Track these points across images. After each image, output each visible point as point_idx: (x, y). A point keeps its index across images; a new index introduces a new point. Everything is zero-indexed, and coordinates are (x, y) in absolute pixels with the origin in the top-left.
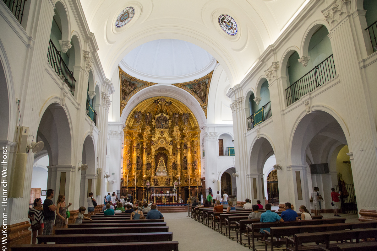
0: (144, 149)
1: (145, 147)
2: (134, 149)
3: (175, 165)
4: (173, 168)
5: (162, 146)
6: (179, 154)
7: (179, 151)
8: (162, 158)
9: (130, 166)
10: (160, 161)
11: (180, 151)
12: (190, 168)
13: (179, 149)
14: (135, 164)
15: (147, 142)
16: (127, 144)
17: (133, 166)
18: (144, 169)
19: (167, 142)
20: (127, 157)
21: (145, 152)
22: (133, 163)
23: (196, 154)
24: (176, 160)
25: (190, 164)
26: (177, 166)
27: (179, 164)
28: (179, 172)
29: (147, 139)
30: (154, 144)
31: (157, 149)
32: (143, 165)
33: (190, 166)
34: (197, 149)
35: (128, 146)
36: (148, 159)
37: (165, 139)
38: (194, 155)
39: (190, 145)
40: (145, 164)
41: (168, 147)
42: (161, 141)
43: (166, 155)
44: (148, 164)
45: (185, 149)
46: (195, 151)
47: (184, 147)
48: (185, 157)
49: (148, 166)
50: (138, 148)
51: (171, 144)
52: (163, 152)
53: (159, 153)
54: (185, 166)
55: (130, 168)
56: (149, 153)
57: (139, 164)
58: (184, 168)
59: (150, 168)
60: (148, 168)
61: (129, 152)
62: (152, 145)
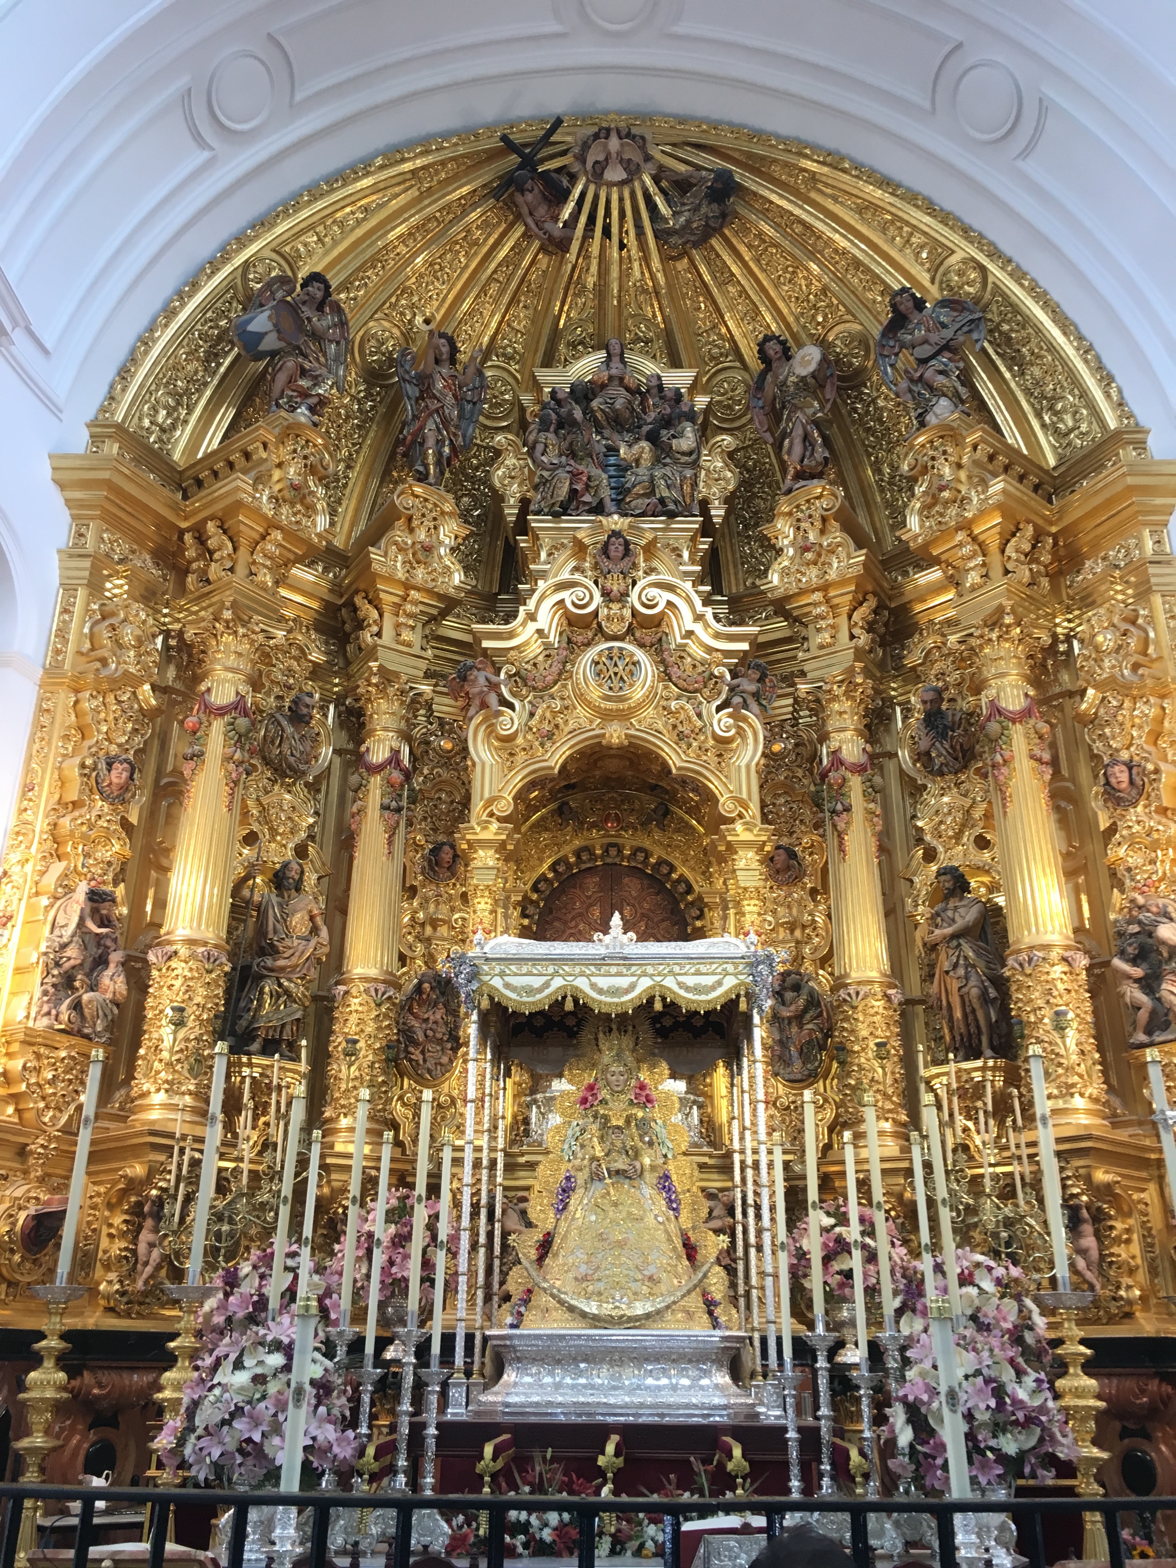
1: (379, 756)
2: (197, 735)
4: (779, 1061)
5: (615, 734)
9: (116, 985)
11: (873, 791)
12: (1065, 1013)
13: (859, 769)
14: (201, 949)
15: (412, 688)
16: (104, 662)
17: (161, 987)
18: (344, 1044)
19: (679, 673)
20: (66, 842)
21: (384, 807)
22: (170, 943)
23: (1139, 809)
24: (809, 937)
25: (1055, 954)
26: (845, 1000)
27: (870, 982)
28: (889, 1106)
29: (416, 650)
30: (512, 707)
31: (552, 768)
32: (342, 988)
33: (1069, 991)
34: (1156, 736)
35: (110, 698)
36: (435, 928)
37: (660, 640)
38: (1112, 830)
39: (1031, 693)
40: (375, 980)
41: (695, 744)
42: (600, 655)
43: (682, 888)
44: (418, 989)
45: (942, 774)
46: (1124, 768)
47: (928, 753)
48: (947, 885)
49: (416, 1016)
50: (292, 759)
51: (737, 700)
52: (640, 849)
53: (578, 854)
54: (962, 997)
55: (116, 1011)
56: (443, 844)
57: (271, 970)
58: (951, 1029)
59: (449, 1045)
60: (416, 1043)
61: (125, 775)
62: (471, 719)
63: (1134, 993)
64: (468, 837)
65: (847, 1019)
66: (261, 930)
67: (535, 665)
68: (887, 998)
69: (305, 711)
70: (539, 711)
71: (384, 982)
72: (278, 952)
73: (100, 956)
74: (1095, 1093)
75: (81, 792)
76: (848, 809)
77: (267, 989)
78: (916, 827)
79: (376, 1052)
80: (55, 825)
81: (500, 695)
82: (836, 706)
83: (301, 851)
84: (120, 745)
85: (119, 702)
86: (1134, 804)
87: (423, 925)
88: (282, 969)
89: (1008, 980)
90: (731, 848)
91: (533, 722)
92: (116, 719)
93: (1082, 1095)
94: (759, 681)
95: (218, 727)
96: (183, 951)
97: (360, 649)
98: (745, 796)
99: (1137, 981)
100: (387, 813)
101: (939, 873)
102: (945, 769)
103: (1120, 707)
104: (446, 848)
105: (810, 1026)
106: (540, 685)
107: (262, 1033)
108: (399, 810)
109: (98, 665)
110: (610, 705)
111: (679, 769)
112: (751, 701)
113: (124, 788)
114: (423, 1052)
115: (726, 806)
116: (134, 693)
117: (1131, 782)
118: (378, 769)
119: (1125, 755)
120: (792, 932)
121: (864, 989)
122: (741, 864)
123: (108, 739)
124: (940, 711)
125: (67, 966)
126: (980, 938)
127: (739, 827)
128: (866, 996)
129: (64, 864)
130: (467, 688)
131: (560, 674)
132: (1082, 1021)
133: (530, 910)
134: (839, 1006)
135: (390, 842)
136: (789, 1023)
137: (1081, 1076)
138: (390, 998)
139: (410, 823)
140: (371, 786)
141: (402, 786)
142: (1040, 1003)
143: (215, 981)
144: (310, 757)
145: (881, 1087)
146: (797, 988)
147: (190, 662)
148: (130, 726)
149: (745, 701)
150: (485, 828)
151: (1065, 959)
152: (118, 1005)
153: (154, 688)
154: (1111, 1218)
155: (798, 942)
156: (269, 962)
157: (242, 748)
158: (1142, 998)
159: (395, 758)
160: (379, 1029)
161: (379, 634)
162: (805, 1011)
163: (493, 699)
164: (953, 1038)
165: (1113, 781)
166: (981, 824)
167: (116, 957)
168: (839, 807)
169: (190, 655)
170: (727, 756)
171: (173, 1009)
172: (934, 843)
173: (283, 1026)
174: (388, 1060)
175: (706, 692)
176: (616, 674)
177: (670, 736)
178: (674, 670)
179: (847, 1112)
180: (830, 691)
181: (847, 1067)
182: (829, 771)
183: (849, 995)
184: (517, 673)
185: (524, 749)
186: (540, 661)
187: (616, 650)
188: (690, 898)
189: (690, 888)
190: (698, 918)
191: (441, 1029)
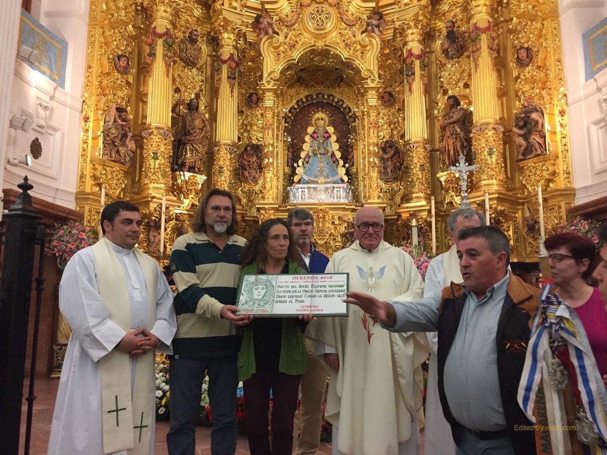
0: (225, 68)
1: (225, 57)
2: (152, 46)
3: (397, 152)
4: (383, 173)
5: (320, 44)
6: (418, 85)
7: (418, 72)
8: (320, 115)
9: (131, 145)
10: (310, 130)
11: (424, 66)
12: (493, 149)
13: (419, 57)
14: (161, 131)
15: (237, 28)
16: (112, 15)
17: (148, 145)
18: (219, 169)
19: (346, 17)
20: (106, 89)
21: (229, 77)
22: (150, 129)
23: (530, 67)
24: (396, 128)
25: (491, 126)
26: (409, 149)
27: (419, 142)
28: (423, 187)
29: (238, 11)
30: (278, 34)
31: (295, 60)
32: (217, 148)
33: (494, 140)
34: (540, 36)
35: (117, 31)
36: (251, 126)
37: (338, 3)
38: (518, 77)
39: (490, 20)
40: (229, 145)
41: (352, 48)
42: (313, 10)
43: (347, 110)
44: (246, 150)
45: (452, 58)
46: (525, 50)
47: (447, 50)
48: (451, 103)
49: (245, 160)
50: (191, 58)
51: (370, 28)
52: (331, 95)
53: (306, 97)
54: (454, 146)
55: (132, 154)
56: (253, 93)
57: (189, 141)
58: (449, 159)
59: (258, 171)
60: (246, 170)
61: (126, 62)
62: (261, 40)
63: (521, 141)
64: (262, 88)
65: (409, 156)
66: (184, 126)
67: (287, 15)
68: (425, 148)
69: (194, 37)
70: (289, 36)
71: (232, 146)
72: (191, 134)
73: (124, 134)
74: (501, 178)
75: (109, 69)
76: (413, 74)
77: (188, 148)
78: (440, 81)
79: (230, 171)
80: (101, 82)
81: (273, 29)
82: (410, 31)
83: (198, 96)
84: (122, 50)
85: (120, 33)
86: (527, 65)
87: (246, 126)
88: (194, 140)
89: (471, 138)
90: (366, 90)
91: (287, 41)
92: (119, 39)
93: (496, 179)
94: (379, 20)
95: (160, 42)
96: (155, 132)
97: (215, 11)
98: (372, 69)
99: (522, 136)
100: (230, 80)
101: (449, 98)
102: (454, 56)
103: (526, 25)
104: (254, 95)
105: (396, 161)
106: (289, 24)
107: (187, 164)
108: (235, 78)
109: (110, 16)
110: (317, 32)
111: (346, 59)
112: (376, 30)
113: (126, 68)
114: (249, 173)
115: (364, 73)
116: (126, 29)
117: (527, 57)
118: (224, 62)
119: (526, 45)
120: (390, 125)
121: (416, 145)
122: (370, 96)
123: (117, 48)
124: (453, 31)
125: (112, 136)
126: (462, 124)
127: (369, 81)
128: (417, 148)
129: (106, 97)
130: (259, 26)
131: (297, 19)
132: (499, 152)
133: (288, 120)
134: (406, 152)
135: (232, 92)
136: (388, 160)
137: (496, 172)
138: (235, 152)
139: (239, 85)
140: (223, 69)
141: (236, 69)
142: (484, 145)
143: (169, 143)
144: (198, 57)
145: (421, 181)
146: (391, 147)
147: (147, 17)
148: (125, 43)
149: (373, 29)
150: (269, 84)
151: (494, 129)
152: (133, 152)
153: (133, 26)
154: (503, 222)
155: (392, 130)
156: (188, 138)
157: (171, 52)
158: (523, 142)
159: (231, 57)
160: (232, 163)
161: (223, 4)
162: (394, 155)
163: (270, 31)
164: (449, 162)
165: (520, 56)
166: (467, 78)
167: (130, 134)
168: (410, 73)
169: (146, 14)
170: (365, 52)
171: (153, 153)
172: (448, 87)
173: (195, 162)
174: (235, 175)
175: (357, 26)
176: (320, 18)
177: (342, 45)
178: (344, 16)
179: (407, 190)
180: (408, 24)
181: (408, 174)
182: (407, 58)
183: (410, 147)
184: (280, 20)
185: (283, 52)
186: (289, 14)
187: (320, 8)
188: (350, 114)
189: (350, 110)
190: (353, 122)
191: (255, 164)
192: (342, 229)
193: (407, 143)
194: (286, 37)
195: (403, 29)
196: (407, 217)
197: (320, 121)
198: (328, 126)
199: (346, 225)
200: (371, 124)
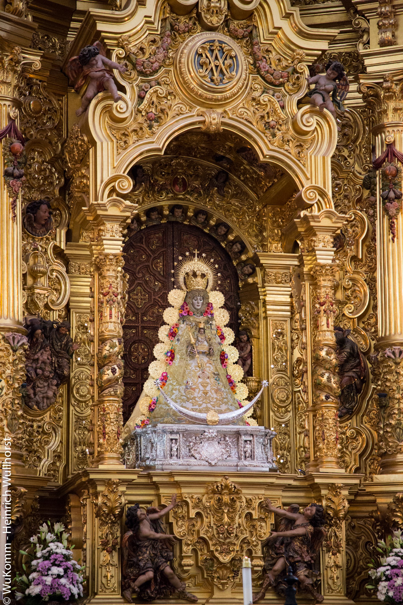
3: (354, 353)
5: (213, 121)
8: (196, 265)
19: (267, 66)
21: (8, 174)
24: (349, 298)
26: (389, 357)
31: (160, 150)
37: (251, 32)
40: (11, 330)
41: (279, 134)
42: (203, 48)
43: (237, 248)
49: (28, 357)
52: (202, 212)
53: (148, 213)
56: (41, 202)
59: (55, 382)
62: (90, 100)
65: (390, 372)
67: (142, 49)
70: (148, 96)
71: (17, 330)
79: (14, 390)
81: (114, 78)
82: (392, 105)
91: (142, 107)
94: (335, 80)
98: (320, 185)
100: (11, 180)
104: (44, 207)
105: (351, 374)
106: (147, 69)
108: (21, 177)
110: (201, 91)
111: (266, 156)
112: (330, 100)
115: (308, 195)
122: (320, 245)
127: (322, 215)
130: (86, 70)
131: (164, 60)
134: (383, 361)
138: (22, 344)
141: (22, 154)
146: (342, 342)
150: (113, 206)
159: (13, 128)
160: (17, 370)
162: (347, 361)
163: (113, 85)
168: (392, 195)
170: (305, 147)
175: (289, 86)
176: (217, 67)
177: (258, 126)
178: (263, 64)
179: (387, 445)
180: (388, 89)
181: (388, 411)
182: (384, 161)
183: (394, 353)
184: (127, 57)
185: (135, 131)
186: (146, 45)
187: (217, 44)
188: (243, 257)
189: (244, 249)
190: (250, 275)
191: (48, 368)
192: (265, 530)
193: (382, 343)
194: (141, 98)
195: (377, 96)
196: (389, 504)
197: (199, 279)
198: (214, 289)
199: (272, 520)
200: (322, 304)
